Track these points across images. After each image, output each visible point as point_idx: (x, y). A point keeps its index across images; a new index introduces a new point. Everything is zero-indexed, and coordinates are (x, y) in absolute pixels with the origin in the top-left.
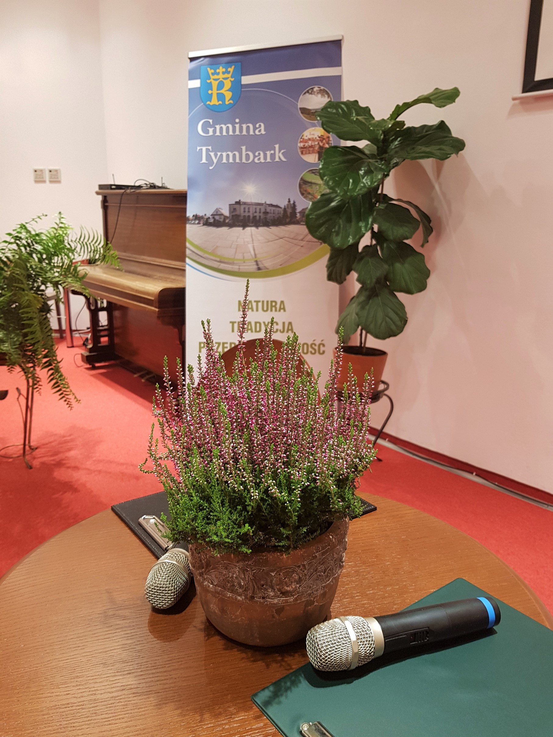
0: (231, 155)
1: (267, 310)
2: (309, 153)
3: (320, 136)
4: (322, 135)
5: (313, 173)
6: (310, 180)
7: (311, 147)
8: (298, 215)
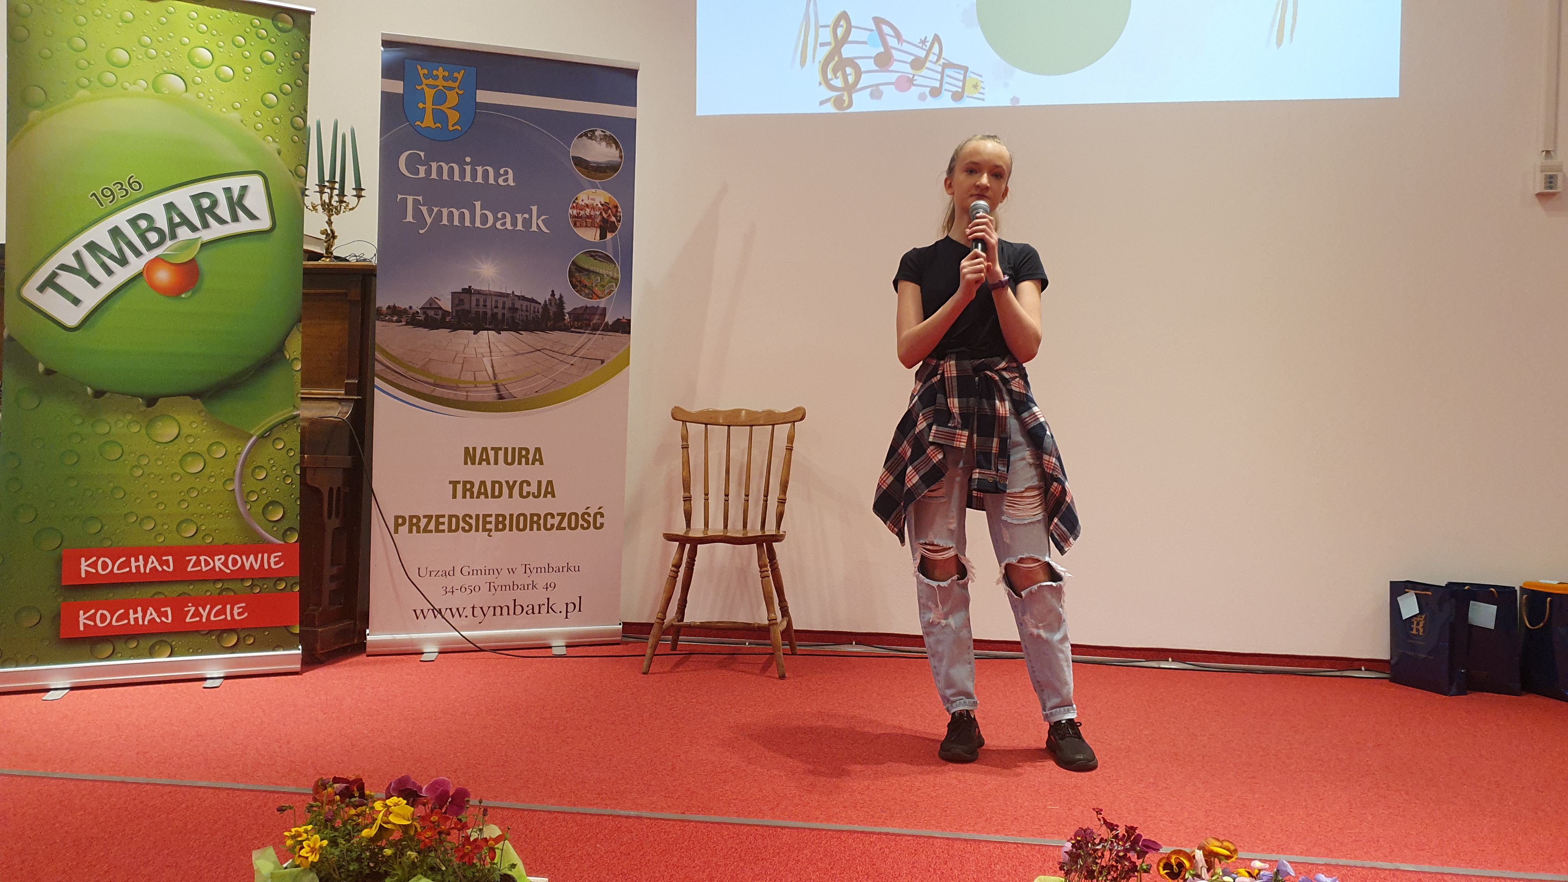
0: (456, 213)
1: (513, 463)
2: (586, 226)
3: (603, 203)
4: (606, 202)
5: (592, 256)
6: (586, 267)
7: (590, 217)
8: (567, 317)
